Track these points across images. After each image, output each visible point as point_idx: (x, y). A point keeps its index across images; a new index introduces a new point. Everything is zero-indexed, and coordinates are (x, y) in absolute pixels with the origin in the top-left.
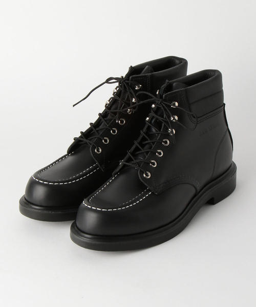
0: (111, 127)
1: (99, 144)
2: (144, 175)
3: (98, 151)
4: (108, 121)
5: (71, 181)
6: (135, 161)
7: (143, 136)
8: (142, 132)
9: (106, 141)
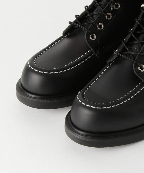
0: (106, 12)
1: (93, 30)
2: (139, 69)
3: (93, 37)
4: (103, 6)
5: (66, 68)
6: (129, 53)
7: (139, 25)
8: (137, 21)
9: (100, 27)
